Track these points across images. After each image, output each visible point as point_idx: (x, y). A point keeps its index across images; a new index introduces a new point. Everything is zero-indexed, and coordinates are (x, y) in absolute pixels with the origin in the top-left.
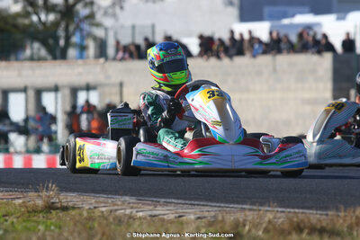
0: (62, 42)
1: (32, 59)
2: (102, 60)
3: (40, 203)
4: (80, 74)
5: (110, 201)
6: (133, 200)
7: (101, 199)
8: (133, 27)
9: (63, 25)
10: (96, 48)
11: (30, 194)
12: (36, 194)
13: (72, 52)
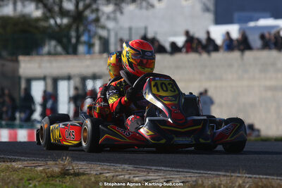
0: (74, 40)
1: (49, 54)
2: (105, 55)
3: (57, 170)
4: (88, 66)
5: (112, 168)
6: (130, 167)
7: (105, 167)
8: (130, 29)
9: (74, 27)
10: (100, 45)
11: (49, 163)
12: (54, 163)
13: (82, 49)
